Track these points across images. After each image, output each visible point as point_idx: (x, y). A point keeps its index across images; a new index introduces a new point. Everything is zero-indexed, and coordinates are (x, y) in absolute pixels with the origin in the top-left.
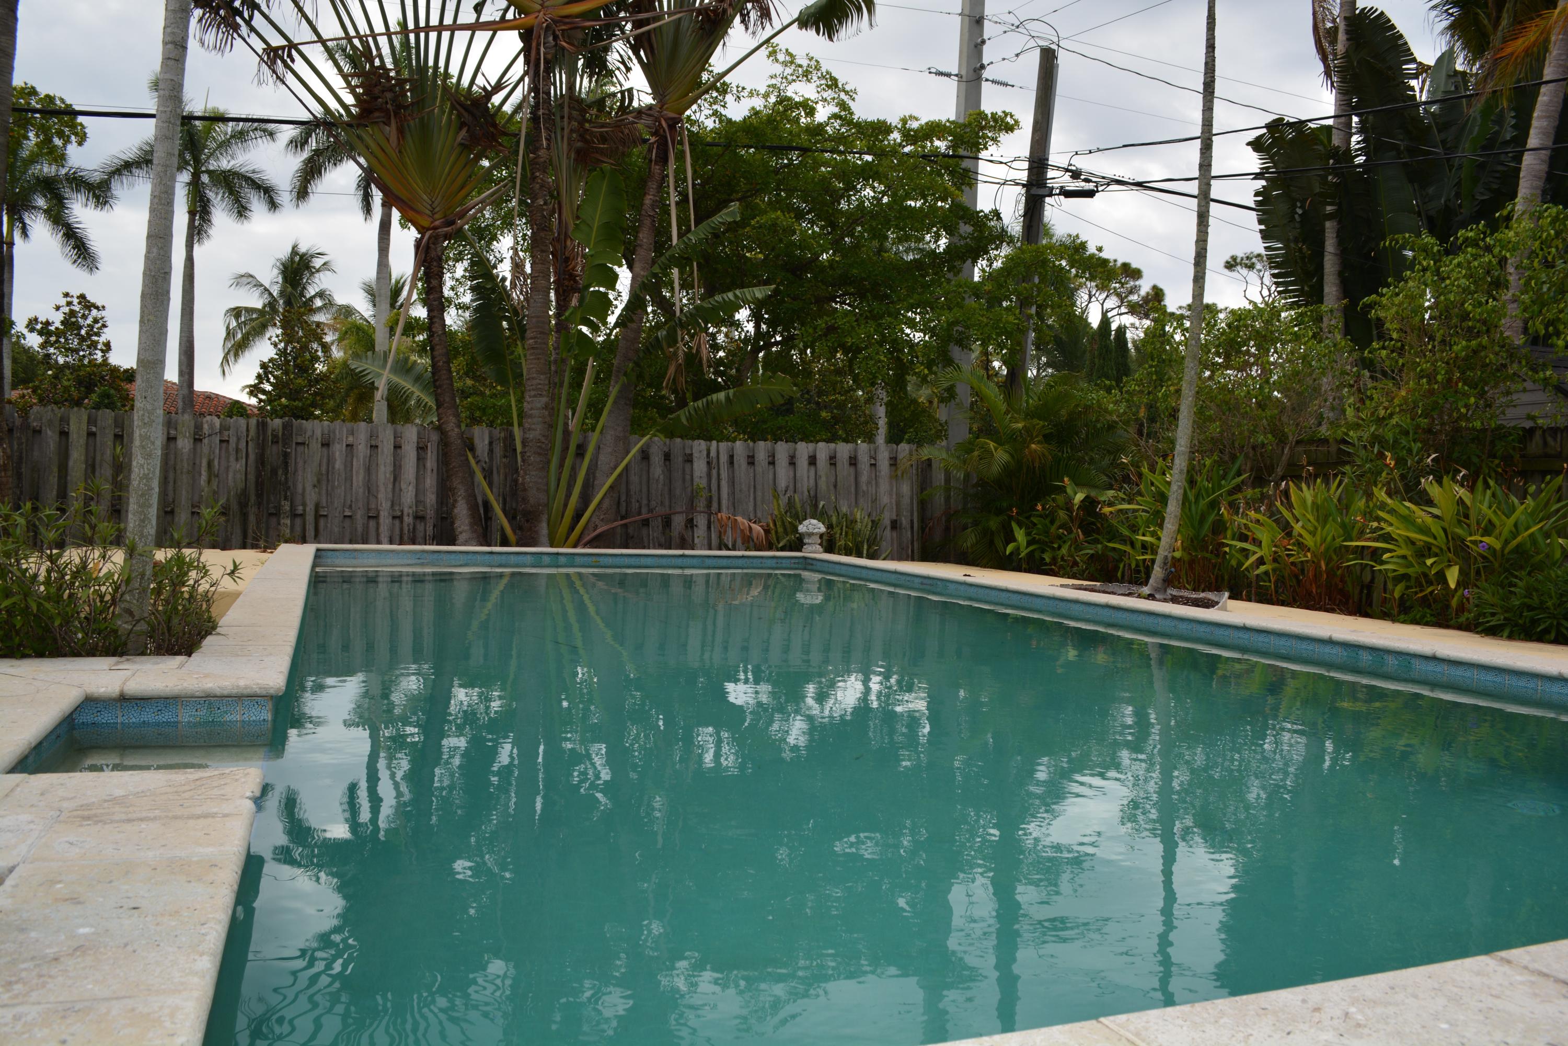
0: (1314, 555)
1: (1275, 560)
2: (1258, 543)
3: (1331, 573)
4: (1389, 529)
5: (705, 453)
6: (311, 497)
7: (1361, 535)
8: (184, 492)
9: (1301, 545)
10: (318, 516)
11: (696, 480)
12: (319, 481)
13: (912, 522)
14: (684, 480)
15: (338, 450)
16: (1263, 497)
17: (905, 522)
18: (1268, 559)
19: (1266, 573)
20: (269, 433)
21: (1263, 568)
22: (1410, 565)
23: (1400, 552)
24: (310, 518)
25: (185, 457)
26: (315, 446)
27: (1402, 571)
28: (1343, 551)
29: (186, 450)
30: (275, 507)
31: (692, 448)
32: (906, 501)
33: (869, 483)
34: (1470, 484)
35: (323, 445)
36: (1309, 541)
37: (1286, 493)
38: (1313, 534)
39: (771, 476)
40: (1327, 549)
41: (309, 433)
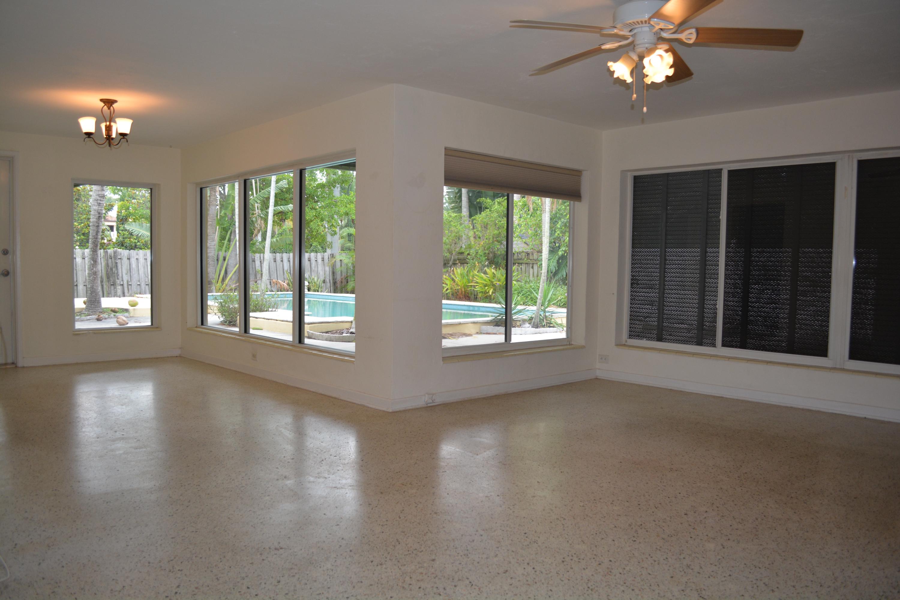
0: (461, 287)
1: (451, 289)
2: (447, 285)
3: (465, 292)
4: (477, 280)
5: (259, 258)
6: (126, 278)
7: (472, 282)
8: (80, 278)
9: (458, 285)
10: (128, 285)
11: (257, 268)
12: (127, 272)
13: (330, 280)
14: (253, 268)
15: (133, 261)
16: (447, 271)
17: (328, 280)
18: (449, 288)
19: (449, 292)
20: (109, 255)
21: (448, 291)
22: (483, 289)
23: (480, 286)
24: (125, 285)
25: (80, 265)
26: (125, 260)
27: (481, 290)
28: (468, 286)
29: (80, 262)
30: (113, 282)
31: (255, 257)
32: (328, 273)
33: (315, 267)
34: (496, 268)
35: (128, 259)
36: (460, 283)
37: (453, 270)
38: (460, 281)
39: (282, 266)
40: (464, 286)
41: (122, 255)
